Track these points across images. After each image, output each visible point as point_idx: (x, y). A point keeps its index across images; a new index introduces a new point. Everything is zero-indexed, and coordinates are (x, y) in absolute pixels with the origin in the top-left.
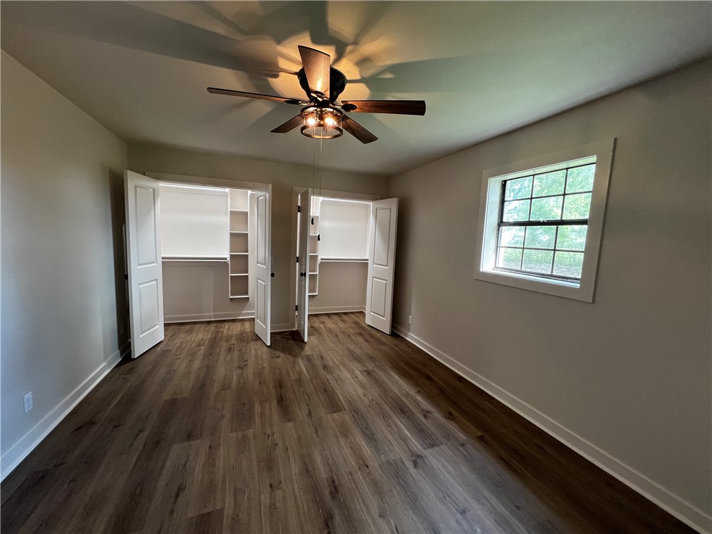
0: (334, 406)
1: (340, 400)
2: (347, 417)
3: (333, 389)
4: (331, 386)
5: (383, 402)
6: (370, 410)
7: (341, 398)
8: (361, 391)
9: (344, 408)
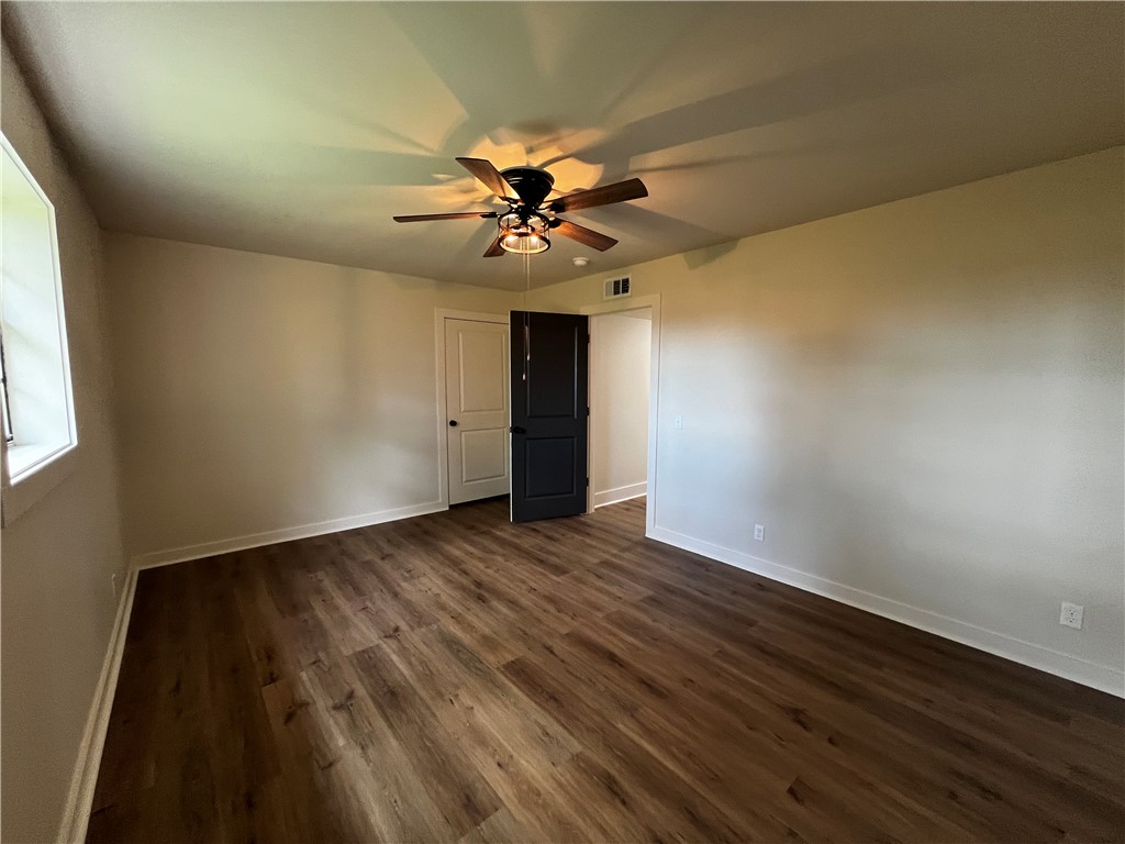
0: (520, 672)
1: (514, 683)
2: (491, 659)
3: (544, 708)
4: (550, 714)
5: (429, 702)
6: (456, 681)
7: (515, 690)
8: (481, 717)
9: (502, 672)
